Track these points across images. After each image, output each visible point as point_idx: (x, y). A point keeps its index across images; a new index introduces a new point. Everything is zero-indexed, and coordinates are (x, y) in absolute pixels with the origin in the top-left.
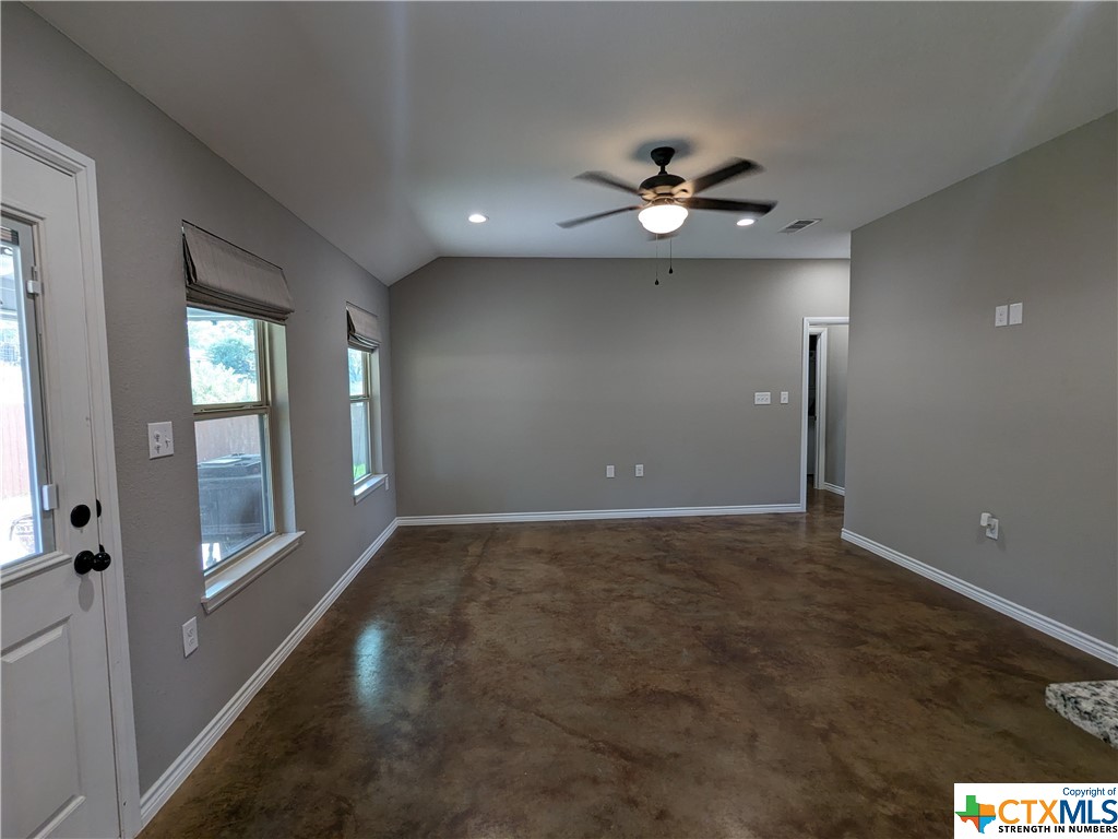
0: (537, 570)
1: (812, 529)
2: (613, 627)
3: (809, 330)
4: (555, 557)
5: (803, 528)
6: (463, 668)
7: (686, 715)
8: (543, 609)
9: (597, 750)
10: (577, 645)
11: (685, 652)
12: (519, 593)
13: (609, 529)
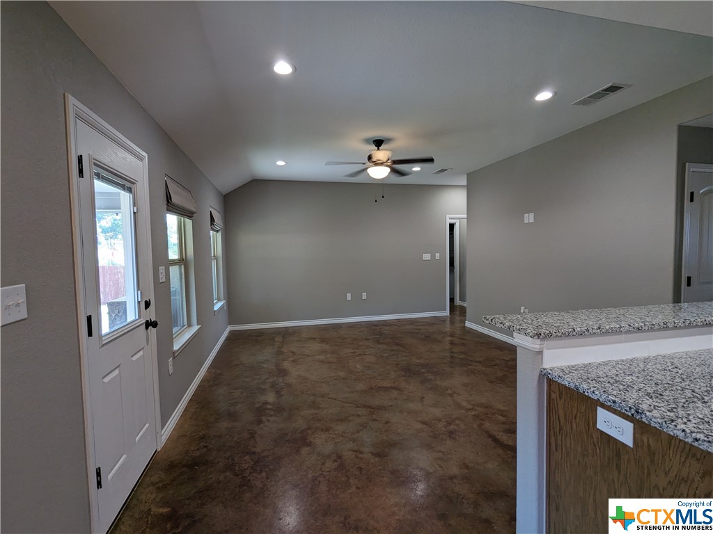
0: (316, 346)
1: (452, 322)
2: (358, 366)
3: (449, 221)
4: (323, 340)
5: (448, 323)
6: (289, 385)
7: (395, 393)
8: (322, 362)
9: (358, 407)
10: (342, 374)
11: (392, 373)
12: (308, 356)
13: (349, 327)
